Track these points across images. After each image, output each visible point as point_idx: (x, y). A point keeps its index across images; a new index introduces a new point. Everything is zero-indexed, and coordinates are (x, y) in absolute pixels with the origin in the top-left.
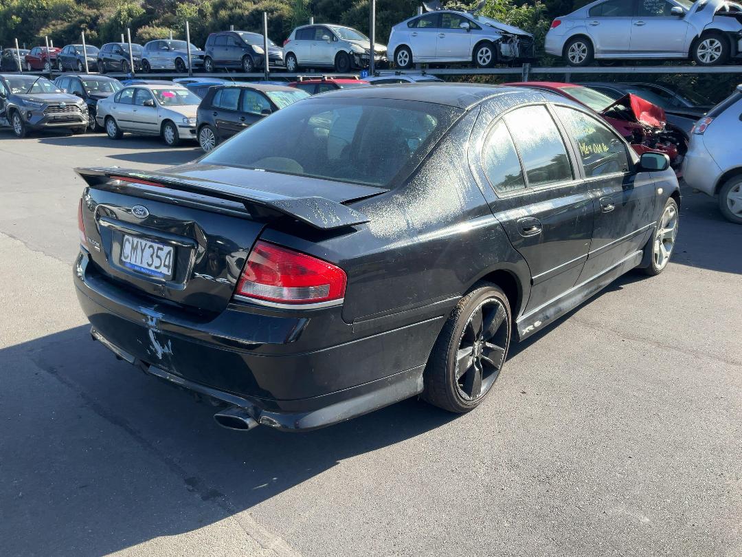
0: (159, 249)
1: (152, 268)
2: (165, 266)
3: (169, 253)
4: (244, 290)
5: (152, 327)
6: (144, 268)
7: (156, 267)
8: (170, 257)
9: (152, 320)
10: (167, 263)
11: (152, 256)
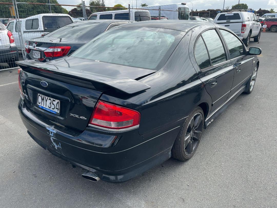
0: (53, 100)
1: (51, 109)
2: (56, 108)
3: (58, 103)
4: (93, 122)
5: (52, 136)
6: (47, 109)
7: (52, 109)
8: (58, 104)
9: (52, 134)
10: (57, 108)
11: (50, 103)
